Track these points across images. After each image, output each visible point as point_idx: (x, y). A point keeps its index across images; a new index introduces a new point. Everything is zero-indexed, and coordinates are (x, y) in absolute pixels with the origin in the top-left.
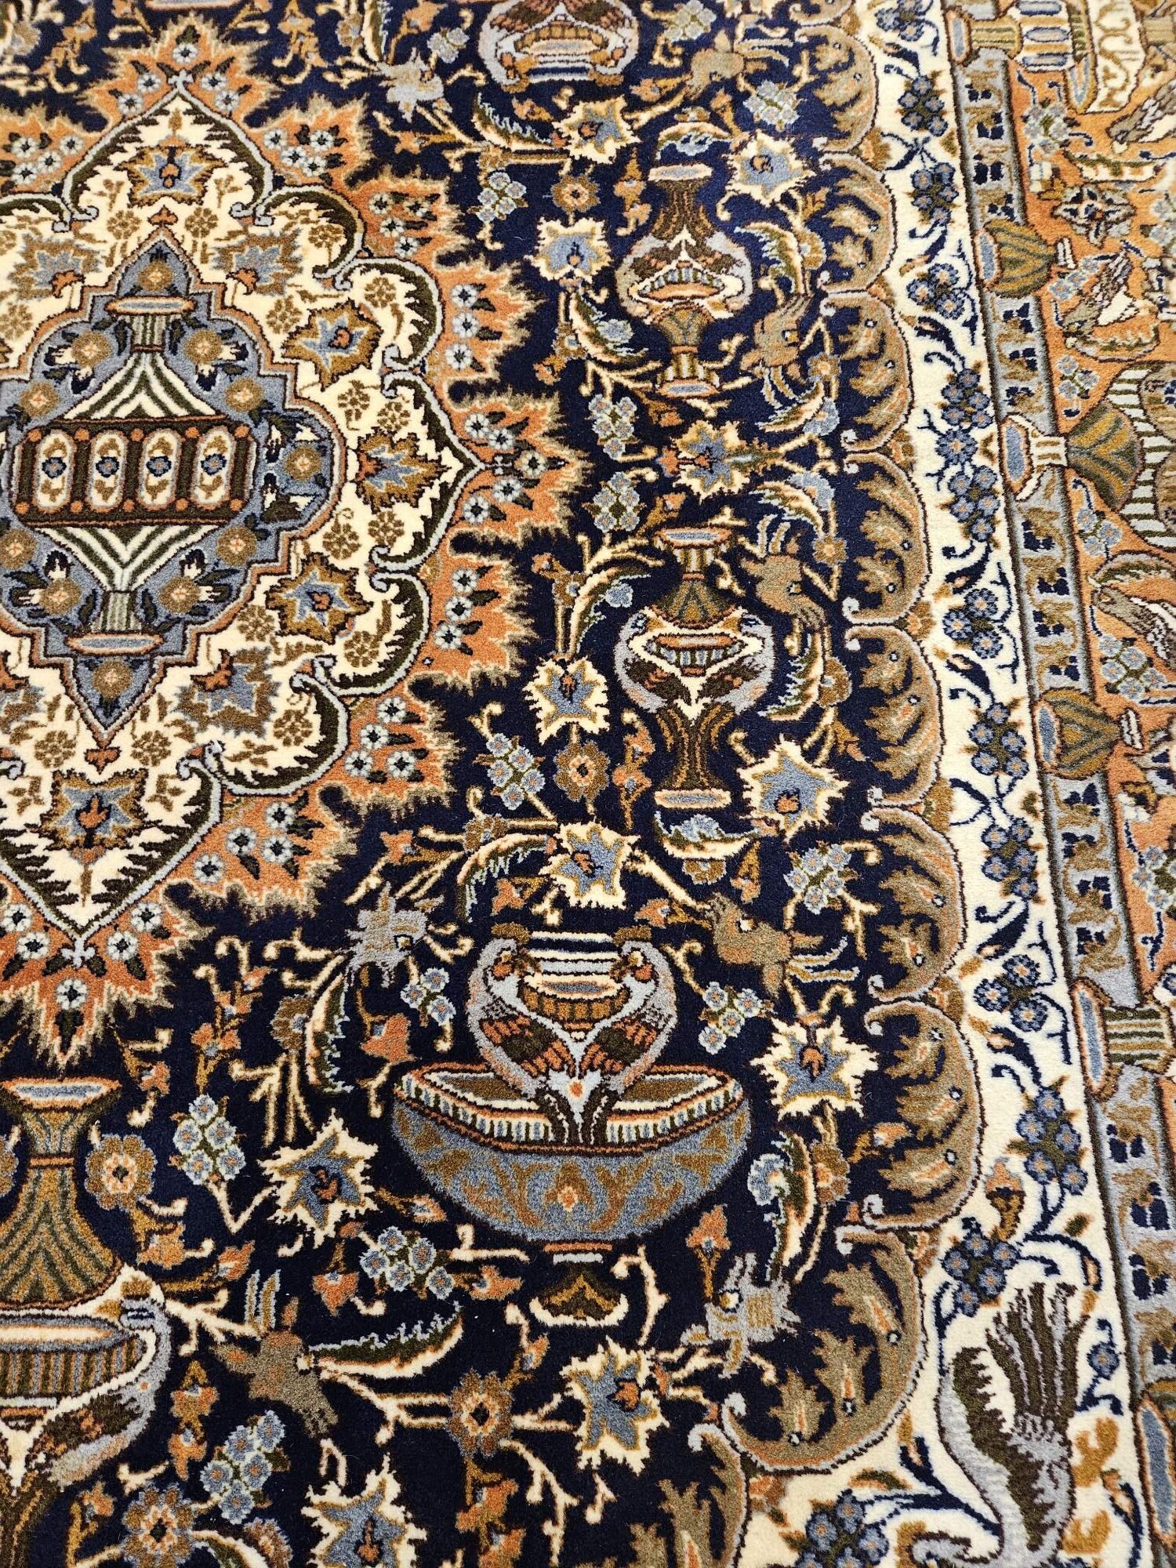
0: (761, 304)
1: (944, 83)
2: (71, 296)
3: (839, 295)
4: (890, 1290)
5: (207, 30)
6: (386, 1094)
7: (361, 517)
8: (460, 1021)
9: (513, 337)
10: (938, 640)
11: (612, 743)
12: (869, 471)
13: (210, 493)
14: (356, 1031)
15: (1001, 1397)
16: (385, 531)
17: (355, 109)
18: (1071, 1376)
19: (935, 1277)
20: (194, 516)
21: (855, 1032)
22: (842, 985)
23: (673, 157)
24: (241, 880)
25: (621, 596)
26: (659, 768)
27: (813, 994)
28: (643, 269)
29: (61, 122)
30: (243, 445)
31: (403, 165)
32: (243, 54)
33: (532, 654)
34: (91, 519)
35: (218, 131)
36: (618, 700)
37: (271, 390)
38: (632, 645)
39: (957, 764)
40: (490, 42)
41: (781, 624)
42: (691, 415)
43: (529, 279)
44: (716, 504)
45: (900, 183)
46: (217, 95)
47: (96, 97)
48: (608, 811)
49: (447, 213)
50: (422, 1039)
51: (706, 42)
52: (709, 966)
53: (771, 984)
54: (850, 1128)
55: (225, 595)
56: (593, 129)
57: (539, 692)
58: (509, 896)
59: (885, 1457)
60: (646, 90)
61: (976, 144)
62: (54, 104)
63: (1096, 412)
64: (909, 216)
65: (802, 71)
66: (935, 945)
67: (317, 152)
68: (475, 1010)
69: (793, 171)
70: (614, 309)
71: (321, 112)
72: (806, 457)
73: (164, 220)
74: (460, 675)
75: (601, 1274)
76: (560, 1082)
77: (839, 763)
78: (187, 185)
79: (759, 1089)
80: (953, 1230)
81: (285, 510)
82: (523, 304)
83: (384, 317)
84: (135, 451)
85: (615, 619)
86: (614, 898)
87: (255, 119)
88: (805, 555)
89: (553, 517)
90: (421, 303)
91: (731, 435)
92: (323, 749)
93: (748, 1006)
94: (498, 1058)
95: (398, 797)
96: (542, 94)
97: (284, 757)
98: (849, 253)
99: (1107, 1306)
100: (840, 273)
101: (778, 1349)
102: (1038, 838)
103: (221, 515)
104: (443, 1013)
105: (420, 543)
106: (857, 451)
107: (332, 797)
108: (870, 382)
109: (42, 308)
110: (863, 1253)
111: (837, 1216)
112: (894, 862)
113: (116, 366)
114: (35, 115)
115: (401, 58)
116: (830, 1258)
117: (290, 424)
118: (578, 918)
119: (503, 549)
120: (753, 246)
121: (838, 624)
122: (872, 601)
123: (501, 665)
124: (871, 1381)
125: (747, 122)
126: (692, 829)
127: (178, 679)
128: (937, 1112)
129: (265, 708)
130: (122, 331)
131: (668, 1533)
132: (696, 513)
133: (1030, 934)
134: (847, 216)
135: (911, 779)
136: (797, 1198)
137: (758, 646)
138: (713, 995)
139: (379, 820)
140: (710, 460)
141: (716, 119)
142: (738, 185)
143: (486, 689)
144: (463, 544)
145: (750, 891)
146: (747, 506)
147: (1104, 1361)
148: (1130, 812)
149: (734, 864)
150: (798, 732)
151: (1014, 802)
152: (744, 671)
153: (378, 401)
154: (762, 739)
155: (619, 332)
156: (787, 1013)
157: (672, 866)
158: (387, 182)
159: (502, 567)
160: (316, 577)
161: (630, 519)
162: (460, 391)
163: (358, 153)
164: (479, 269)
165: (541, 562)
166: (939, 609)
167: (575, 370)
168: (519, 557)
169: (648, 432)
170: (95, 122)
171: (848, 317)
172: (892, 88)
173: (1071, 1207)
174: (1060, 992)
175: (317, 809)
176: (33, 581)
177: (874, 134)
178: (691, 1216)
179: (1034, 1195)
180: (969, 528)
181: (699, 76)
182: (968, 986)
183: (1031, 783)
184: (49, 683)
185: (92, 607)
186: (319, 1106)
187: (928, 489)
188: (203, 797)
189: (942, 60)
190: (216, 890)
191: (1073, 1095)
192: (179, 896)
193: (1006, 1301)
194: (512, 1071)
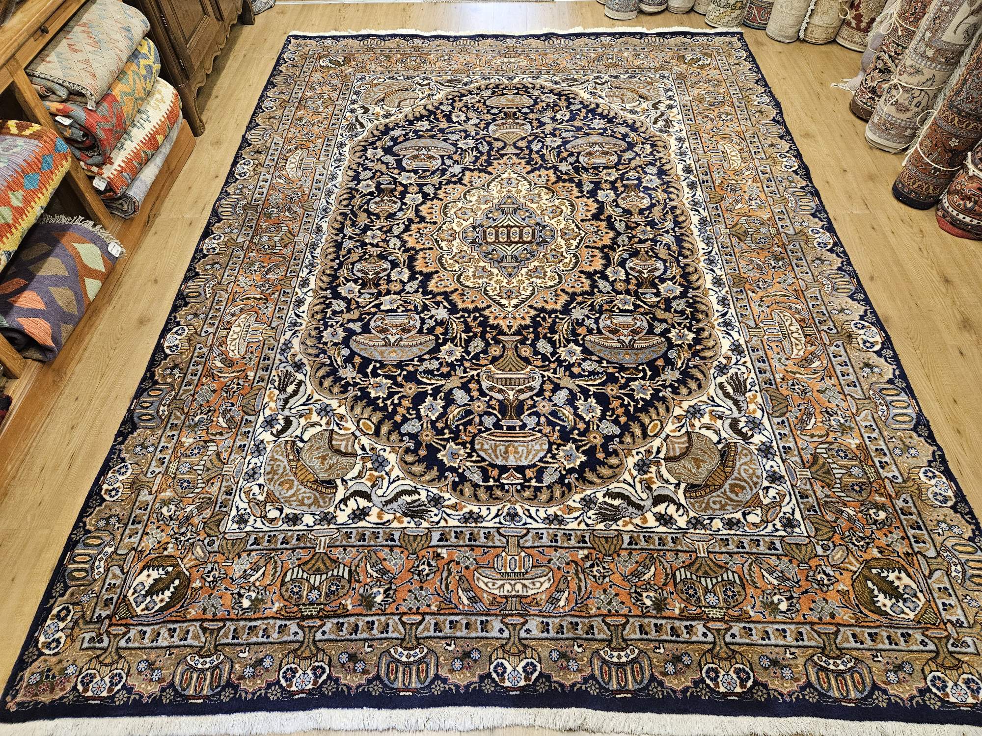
0: (653, 206)
1: (693, 165)
2: (490, 204)
3: (672, 204)
4: (703, 373)
5: (514, 157)
6: (583, 339)
7: (563, 243)
8: (598, 328)
9: (594, 211)
10: (702, 264)
11: (627, 281)
12: (682, 235)
13: (527, 238)
14: (574, 330)
15: (729, 389)
16: (569, 245)
17: (552, 171)
18: (745, 387)
19: (712, 371)
20: (524, 243)
21: (690, 330)
22: (686, 322)
23: (628, 179)
24: (544, 304)
25: (626, 256)
26: (639, 285)
27: (679, 324)
28: (624, 199)
29: (482, 174)
30: (534, 231)
31: (564, 181)
32: (523, 161)
33: (606, 266)
34: (500, 243)
35: (519, 175)
36: (627, 274)
37: (539, 221)
38: (629, 264)
39: (709, 285)
40: (581, 159)
41: (665, 261)
42: (638, 225)
43: (597, 201)
44: (647, 240)
45: (684, 184)
46: (518, 169)
47: (490, 169)
48: (628, 292)
49: (575, 190)
50: (590, 331)
51: (634, 158)
52: (655, 319)
53: (669, 321)
54: (690, 346)
55: (533, 256)
56: (609, 174)
57: (609, 272)
58: (606, 307)
59: (705, 398)
60: (620, 167)
61: (701, 176)
62: (480, 171)
63: (736, 225)
64: (687, 190)
65: (658, 164)
66: (707, 315)
67: (544, 179)
68: (601, 326)
69: (658, 182)
70: (617, 206)
71: (543, 172)
72: (667, 232)
73: (509, 191)
74: (591, 269)
75: (636, 369)
76: (622, 338)
77: (681, 285)
78: (514, 185)
79: (669, 340)
80: (716, 363)
81: (544, 241)
82: (596, 205)
83: (563, 208)
84: (509, 232)
85: (625, 260)
86: (632, 308)
87: (528, 173)
88: (669, 249)
89: (608, 242)
90: (572, 205)
91: (648, 228)
92: (560, 282)
93: (664, 326)
94: (608, 334)
95: (578, 290)
96: (596, 168)
97: (552, 283)
98: (673, 196)
99: (753, 375)
100: (671, 200)
101: (678, 381)
102: (729, 298)
103: (530, 242)
104: (594, 326)
105: (577, 247)
106: (679, 232)
107: (563, 290)
108: (681, 219)
109: (483, 207)
110: (695, 366)
111: (689, 360)
112: (695, 302)
113: (502, 217)
114: (476, 173)
115: (561, 162)
116: (688, 366)
117: (544, 227)
118: (621, 311)
119: (598, 248)
120: (650, 195)
121: (678, 262)
122: (686, 257)
123: (599, 268)
124: (700, 386)
125: (646, 173)
126: (648, 296)
127: (524, 271)
128: (711, 343)
129: (545, 275)
130: (503, 211)
131: (656, 408)
132: (641, 241)
133: (729, 314)
134: (672, 190)
135: (698, 288)
136: (680, 357)
137: (660, 265)
138: (656, 324)
139: (574, 294)
140: (644, 232)
141: (638, 172)
142: (644, 184)
143: (596, 272)
144: (587, 247)
145: (663, 307)
146: (654, 241)
147: (753, 384)
148: (750, 293)
149: (658, 302)
150: (671, 280)
151: (723, 292)
152: (657, 269)
153: (564, 222)
154: (663, 281)
155: (619, 210)
156: (674, 327)
157: (644, 303)
158: (561, 184)
159: (597, 252)
160: (554, 253)
161: (626, 242)
162: (582, 221)
163: (553, 179)
164: (585, 199)
165: (606, 250)
166: (702, 259)
167: (610, 217)
168: (601, 249)
169: (628, 227)
170: (491, 174)
171: (673, 208)
172: (680, 167)
173: (743, 360)
174: (737, 324)
175: (559, 292)
176: (489, 253)
177: (676, 175)
178: (656, 360)
179: (734, 358)
180: (708, 245)
181: (633, 164)
182: (716, 323)
183: (727, 289)
184: (495, 271)
185: (503, 258)
186: (568, 341)
187: (697, 238)
188: (533, 290)
189: (692, 162)
190: (539, 306)
191: (742, 342)
192: (531, 307)
193: (729, 375)
194: (611, 336)
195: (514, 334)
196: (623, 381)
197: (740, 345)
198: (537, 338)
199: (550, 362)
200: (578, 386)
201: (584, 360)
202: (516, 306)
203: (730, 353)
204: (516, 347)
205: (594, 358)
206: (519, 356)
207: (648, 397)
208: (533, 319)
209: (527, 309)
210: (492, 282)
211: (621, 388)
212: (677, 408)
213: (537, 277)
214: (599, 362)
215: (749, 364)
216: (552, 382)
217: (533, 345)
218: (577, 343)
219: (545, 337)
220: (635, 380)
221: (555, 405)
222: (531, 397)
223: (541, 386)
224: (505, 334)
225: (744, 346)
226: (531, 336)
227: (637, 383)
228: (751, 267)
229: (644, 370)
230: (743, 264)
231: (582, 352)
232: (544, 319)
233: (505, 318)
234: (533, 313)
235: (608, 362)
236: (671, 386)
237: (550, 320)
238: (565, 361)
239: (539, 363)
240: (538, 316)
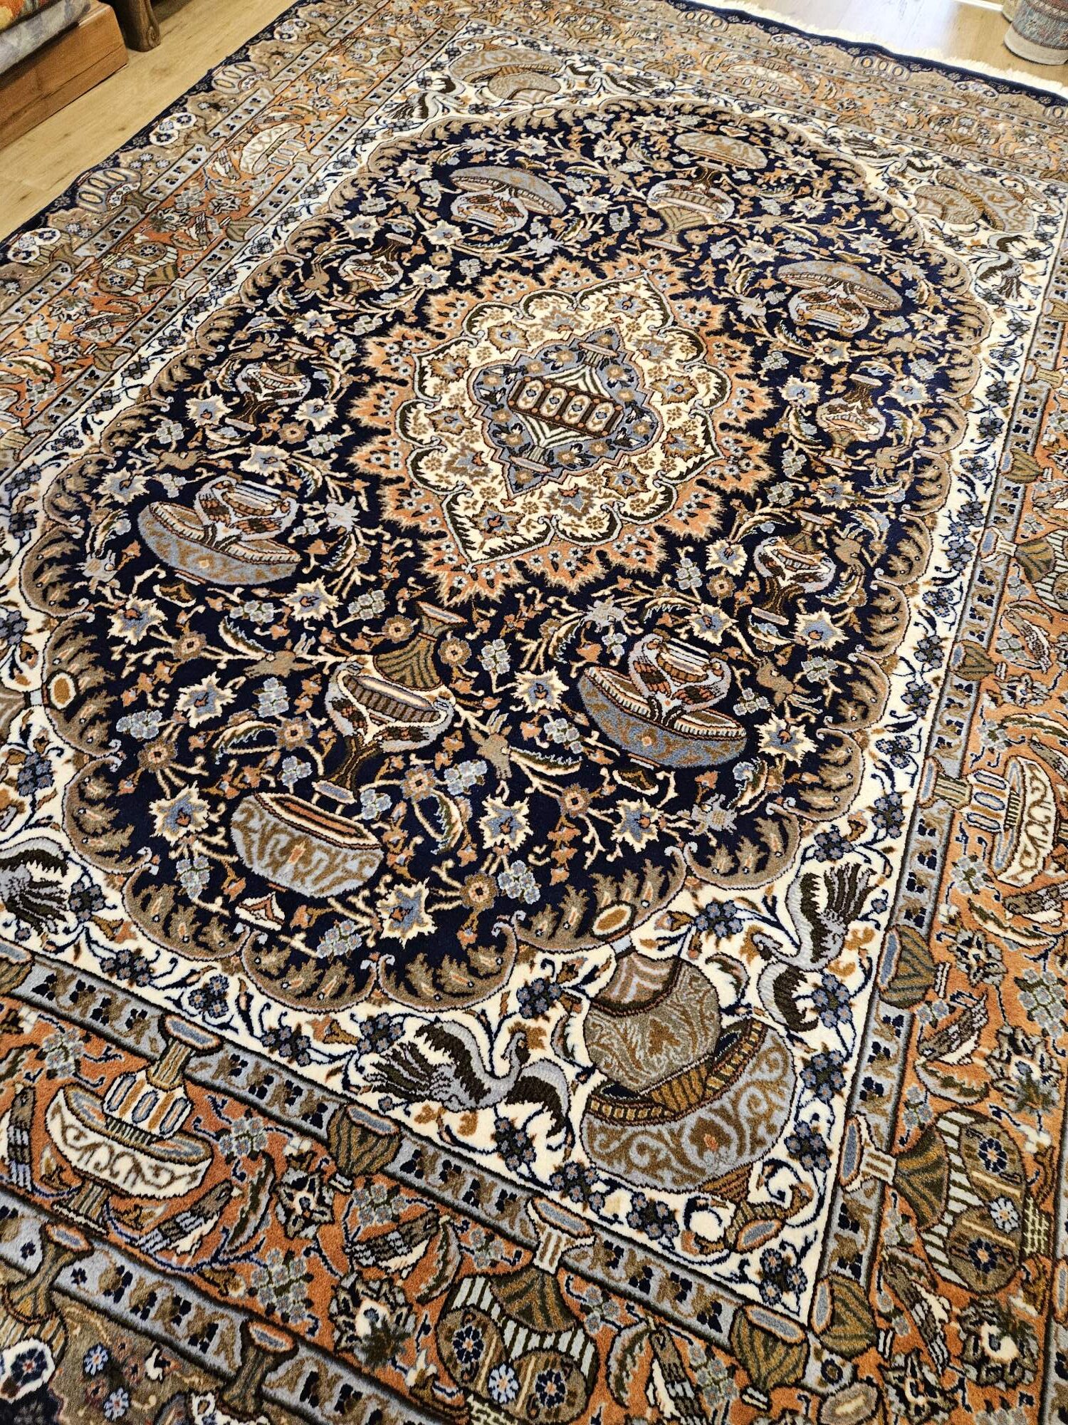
0: (884, 442)
1: (1014, 388)
2: (565, 335)
3: (925, 452)
4: (785, 837)
5: (666, 258)
6: (580, 671)
7: (658, 456)
8: (625, 659)
9: (758, 415)
10: (918, 600)
11: (740, 582)
12: (910, 523)
13: (595, 425)
14: (576, 643)
15: (821, 898)
16: (667, 466)
17: (722, 308)
18: (859, 905)
19: (808, 841)
20: (584, 431)
21: (810, 733)
22: (812, 715)
23: (864, 372)
24: (549, 570)
25: (769, 528)
26: (759, 599)
27: (795, 712)
28: (832, 410)
29: (587, 271)
30: (617, 414)
31: (735, 335)
32: (679, 272)
33: (715, 535)
34: (538, 417)
35: (656, 296)
36: (750, 565)
37: (639, 398)
38: (765, 548)
39: (906, 651)
40: (794, 303)
41: (841, 566)
42: (831, 471)
43: (776, 396)
44: (830, 510)
45: (974, 420)
46: (660, 283)
47: (606, 267)
48: (728, 605)
49: (747, 359)
50: (605, 659)
51: (900, 335)
52: (750, 681)
53: (778, 698)
54: (791, 768)
55: (586, 464)
56: (830, 350)
57: (714, 551)
58: (667, 620)
59: (756, 896)
60: (863, 343)
61: (1019, 416)
62: (586, 263)
63: (1036, 541)
64: (973, 432)
65: (943, 361)
66: (865, 715)
67: (697, 319)
68: (633, 656)
69: (923, 396)
70: (811, 420)
71: (705, 303)
72: (882, 508)
73: (617, 321)
74: (680, 531)
75: (650, 775)
76: (661, 697)
77: (847, 629)
78: (633, 312)
79: (754, 737)
80: (826, 827)
81: (626, 443)
82: (769, 404)
83: (702, 388)
84: (568, 400)
85: (760, 536)
86: (717, 641)
87: (674, 297)
88: (865, 544)
89: (749, 487)
90: (721, 388)
91: (848, 486)
92: (605, 536)
93: (762, 704)
94: (637, 678)
95: (631, 566)
96: (812, 330)
97: (587, 532)
98: (937, 437)
99: (890, 885)
100: (928, 443)
101: (722, 836)
102: (935, 694)
103: (597, 435)
104: (619, 652)
105: (682, 476)
106: (907, 513)
107: (601, 555)
108: (926, 490)
109: (550, 335)
110: (777, 817)
111: (771, 798)
112: (857, 676)
113: (574, 366)
114: (577, 265)
115: (751, 295)
116: (761, 812)
117: (641, 413)
118: (693, 640)
119: (720, 492)
120: (890, 420)
121: (870, 576)
122: (891, 573)
123: (700, 533)
124: (761, 865)
125: (907, 372)
126: (764, 628)
127: (551, 487)
128: (838, 779)
129: (585, 511)
130: (581, 355)
131: (641, 879)
132: (817, 509)
133: (914, 730)
134: (942, 423)
135: (880, 648)
136: (755, 784)
137: (827, 571)
138: (747, 693)
139: (620, 570)
140: (834, 492)
141: (892, 365)
142: (891, 394)
143: (689, 540)
144: (701, 483)
145: (782, 661)
146: (845, 516)
147: (879, 906)
148: (986, 700)
149: (779, 649)
150: (832, 610)
151: (928, 677)
152: (816, 578)
153: (685, 417)
154: (813, 605)
155: (810, 430)
156: (781, 714)
157: (749, 639)
158: (725, 339)
159: (715, 500)
160: (629, 472)
161: (786, 500)
162: (724, 426)
163: (716, 323)
164: (754, 385)
165: (735, 502)
166: (923, 589)
167: (783, 437)
168: (726, 498)
169: (808, 471)
170: (602, 275)
171: (926, 461)
172: (987, 382)
173: (889, 842)
174: (919, 758)
175: (593, 556)
176: (505, 430)
177: (969, 396)
178: (702, 770)
179: (871, 828)
180: (952, 563)
181: (891, 346)
182: (874, 738)
183: (941, 672)
184: (496, 468)
185: (527, 448)
186: (549, 663)
187: (938, 541)
188: (545, 534)
189: (1017, 379)
190: (537, 569)
191: (908, 801)
192: (520, 565)
193: (840, 864)
194: (641, 685)
195: (454, 610)
196: (608, 790)
197: (899, 807)
198: (491, 635)
199: (489, 693)
200: (514, 766)
201: (556, 715)
202: (494, 553)
203: (868, 815)
204: (442, 636)
205: (581, 719)
206: (436, 658)
207: (639, 847)
208: (510, 591)
209: (510, 567)
210: (476, 489)
211: (596, 804)
212: (685, 895)
213: (569, 510)
214: (585, 731)
215: (895, 859)
216: (467, 738)
217: (476, 646)
218: (564, 676)
219: (509, 638)
220: (633, 796)
221: (444, 789)
222: (406, 754)
223: (440, 737)
224: (437, 603)
225: (907, 813)
226: (484, 625)
227: (634, 805)
228: (1020, 642)
229: (664, 784)
230: (1005, 630)
231: (564, 697)
232: (530, 600)
233: (457, 569)
234: (517, 578)
235: (603, 738)
236: (702, 840)
237: (539, 607)
238: (519, 702)
239: (464, 687)
240: (522, 588)
